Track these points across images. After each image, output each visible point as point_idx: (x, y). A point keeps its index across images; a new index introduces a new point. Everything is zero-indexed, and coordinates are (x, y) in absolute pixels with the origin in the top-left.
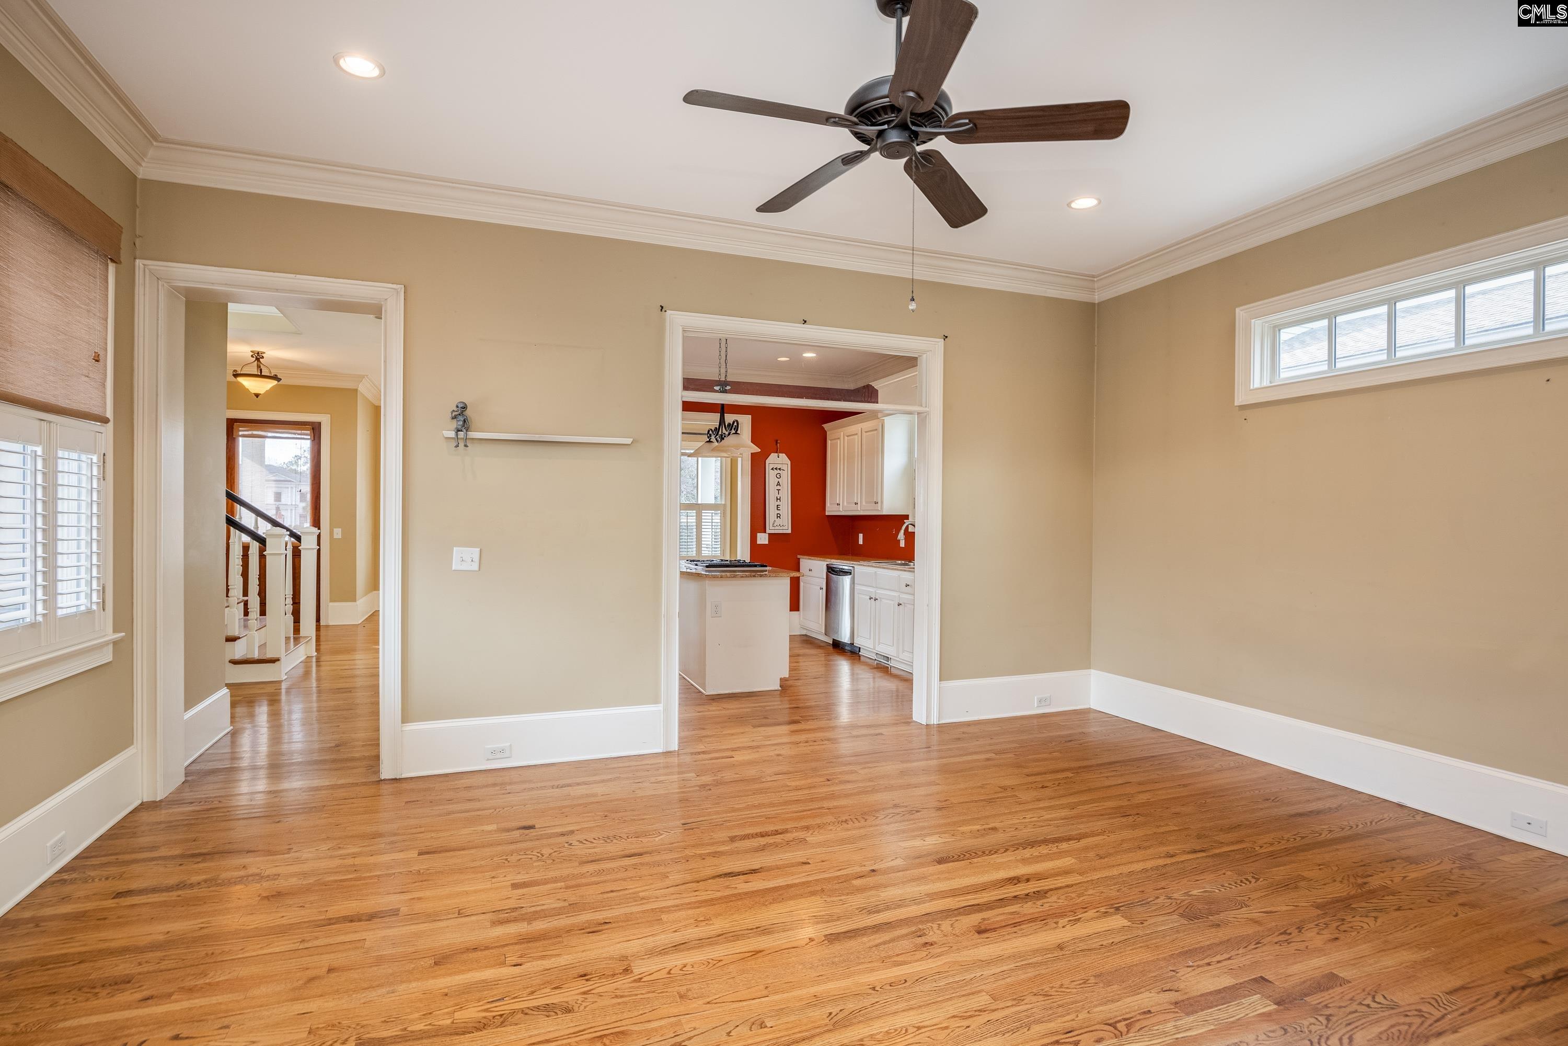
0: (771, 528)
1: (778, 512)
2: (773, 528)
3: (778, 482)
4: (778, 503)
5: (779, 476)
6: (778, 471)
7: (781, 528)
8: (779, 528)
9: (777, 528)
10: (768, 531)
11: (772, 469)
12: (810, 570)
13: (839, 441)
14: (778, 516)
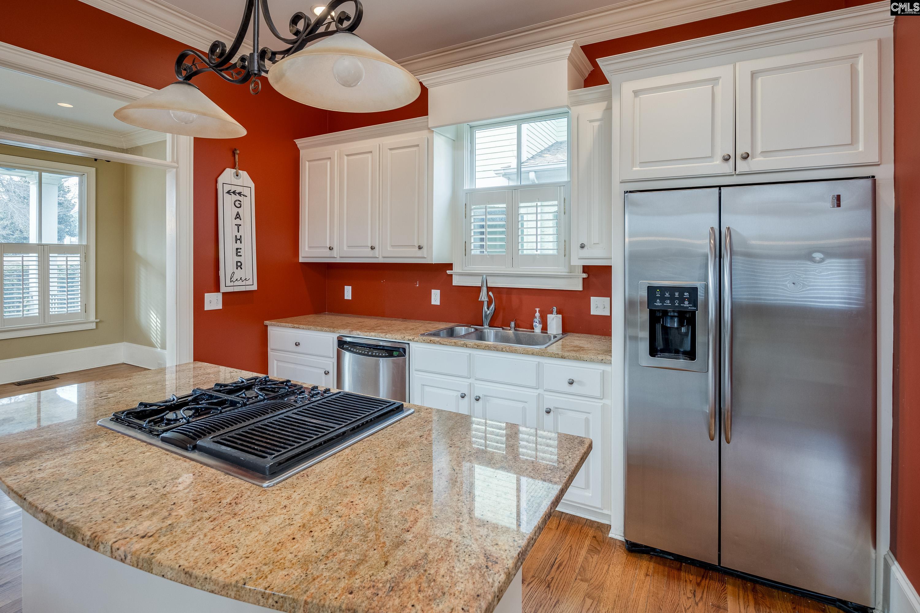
0: (228, 283)
1: (239, 259)
2: (232, 284)
3: (238, 214)
4: (238, 245)
5: (238, 205)
6: (238, 197)
7: (244, 283)
8: (240, 283)
9: (237, 283)
10: (223, 289)
11: (228, 192)
12: (297, 344)
13: (329, 163)
14: (239, 265)
